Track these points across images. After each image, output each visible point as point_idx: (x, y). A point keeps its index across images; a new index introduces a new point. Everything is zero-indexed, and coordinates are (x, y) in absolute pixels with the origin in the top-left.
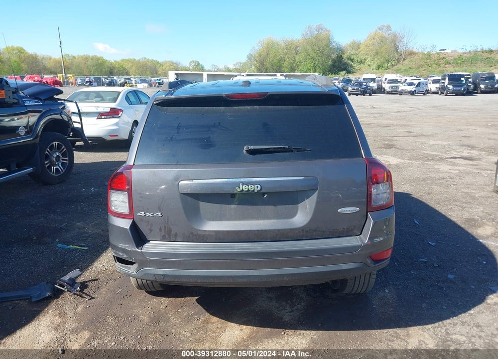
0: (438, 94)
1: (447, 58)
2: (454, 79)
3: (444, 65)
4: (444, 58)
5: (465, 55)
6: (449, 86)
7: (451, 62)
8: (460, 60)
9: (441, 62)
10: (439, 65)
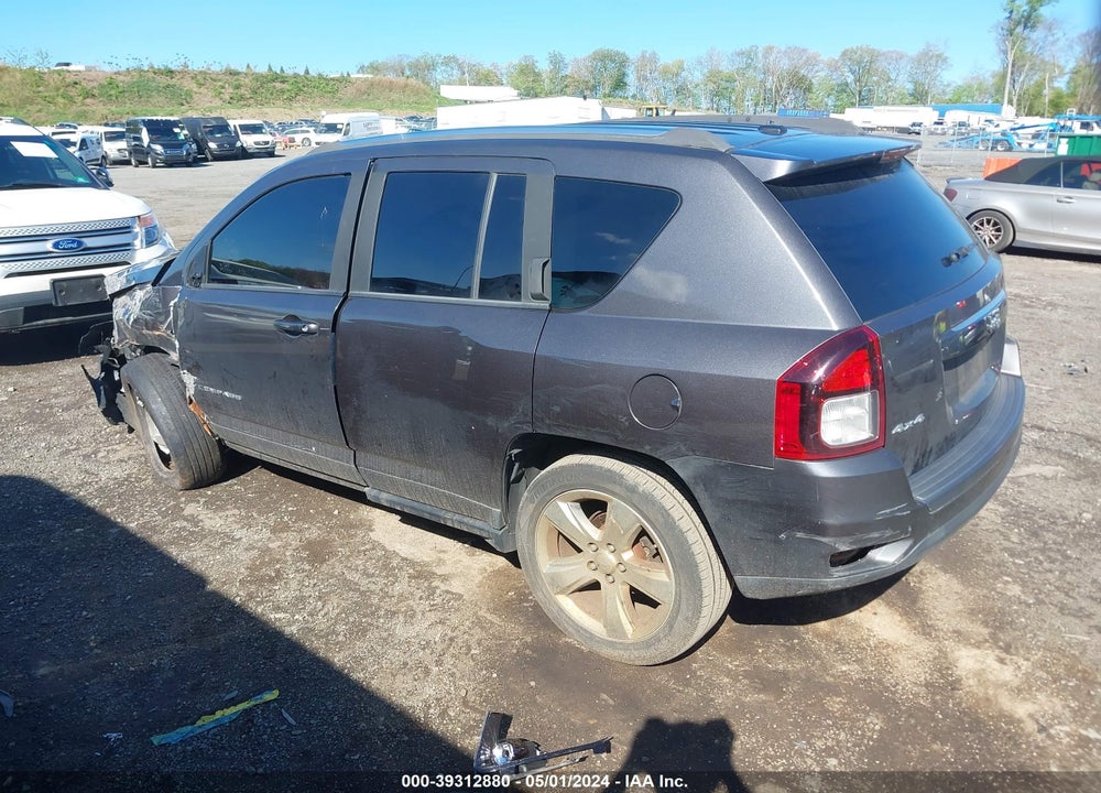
0: (131, 164)
1: (84, 83)
2: (158, 130)
3: (81, 98)
4: (76, 83)
5: (121, 78)
6: (153, 146)
7: (96, 92)
8: (113, 88)
9: (73, 92)
10: (71, 100)
